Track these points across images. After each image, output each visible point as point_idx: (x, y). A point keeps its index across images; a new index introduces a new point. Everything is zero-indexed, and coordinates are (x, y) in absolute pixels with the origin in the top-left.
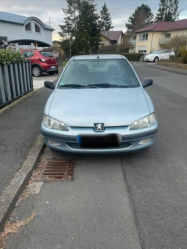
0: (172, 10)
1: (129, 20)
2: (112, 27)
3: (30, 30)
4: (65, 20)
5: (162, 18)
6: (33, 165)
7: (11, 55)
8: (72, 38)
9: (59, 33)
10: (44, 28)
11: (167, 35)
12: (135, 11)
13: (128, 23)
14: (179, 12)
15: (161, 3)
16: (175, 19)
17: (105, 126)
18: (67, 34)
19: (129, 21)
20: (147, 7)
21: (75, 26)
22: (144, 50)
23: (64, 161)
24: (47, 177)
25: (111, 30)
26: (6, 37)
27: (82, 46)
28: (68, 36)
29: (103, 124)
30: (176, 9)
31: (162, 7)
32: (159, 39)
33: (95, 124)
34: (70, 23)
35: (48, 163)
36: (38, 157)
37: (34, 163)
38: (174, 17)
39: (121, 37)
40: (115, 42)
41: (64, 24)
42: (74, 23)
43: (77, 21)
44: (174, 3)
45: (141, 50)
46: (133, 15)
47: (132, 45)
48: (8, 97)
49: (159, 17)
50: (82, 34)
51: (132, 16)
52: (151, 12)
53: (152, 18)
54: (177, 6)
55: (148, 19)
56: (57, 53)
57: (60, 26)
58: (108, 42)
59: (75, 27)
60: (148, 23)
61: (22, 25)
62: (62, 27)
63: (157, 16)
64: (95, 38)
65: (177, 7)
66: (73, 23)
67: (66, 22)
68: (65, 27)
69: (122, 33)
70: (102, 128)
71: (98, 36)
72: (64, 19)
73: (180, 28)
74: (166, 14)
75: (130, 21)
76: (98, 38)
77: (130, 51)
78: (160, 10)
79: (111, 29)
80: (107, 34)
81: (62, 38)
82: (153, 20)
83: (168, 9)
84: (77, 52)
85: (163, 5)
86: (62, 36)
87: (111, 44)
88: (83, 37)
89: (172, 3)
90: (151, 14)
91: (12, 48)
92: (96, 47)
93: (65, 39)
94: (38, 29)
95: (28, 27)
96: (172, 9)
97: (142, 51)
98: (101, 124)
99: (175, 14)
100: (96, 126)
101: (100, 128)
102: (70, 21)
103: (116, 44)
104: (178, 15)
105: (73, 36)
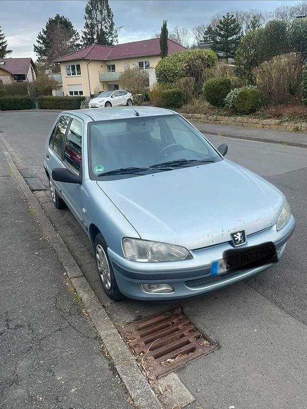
0: (106, 28)
1: (38, 39)
2: (9, 52)
5: (93, 39)
11: (109, 67)
12: (47, 26)
13: (37, 45)
14: (116, 31)
15: (87, 16)
16: (112, 41)
17: (247, 233)
19: (39, 42)
20: (66, 20)
22: (78, 90)
24: (168, 360)
25: (7, 56)
30: (111, 27)
31: (89, 22)
32: (99, 74)
33: (232, 235)
38: (111, 39)
39: (32, 70)
40: (22, 77)
44: (106, 17)
45: (74, 90)
46: (45, 32)
47: (57, 83)
49: (88, 37)
51: (42, 34)
52: (74, 29)
53: (76, 39)
54: (112, 22)
55: (71, 40)
58: (9, 77)
60: (71, 47)
63: (84, 36)
65: (112, 24)
69: (32, 62)
73: (128, 57)
74: (98, 32)
75: (41, 42)
77: (54, 93)
78: (87, 26)
79: (7, 54)
80: (3, 63)
82: (78, 42)
83: (100, 25)
85: (91, 18)
87: (16, 81)
89: (104, 16)
90: (74, 32)
96: (105, 26)
97: (76, 93)
98: (240, 232)
99: (111, 34)
100: (234, 238)
103: (24, 81)
104: (117, 36)
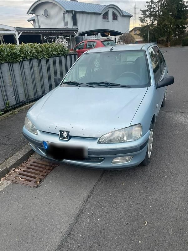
3: (107, 19)
4: (148, 4)
6: (14, 162)
7: (50, 49)
8: (153, 22)
9: (140, 18)
10: (122, 15)
17: (70, 134)
18: (149, 19)
21: (159, 9)
23: (48, 164)
24: (20, 178)
26: (78, 29)
27: (164, 31)
28: (149, 21)
29: (68, 132)
34: (152, 7)
35: (33, 162)
36: (26, 154)
37: (17, 160)
41: (146, 8)
42: (158, 6)
43: (161, 3)
48: (45, 89)
50: (165, 17)
56: (121, 41)
57: (141, 11)
59: (158, 11)
61: (100, 14)
62: (144, 12)
64: (180, 20)
66: (156, 6)
67: (148, 6)
68: (147, 11)
70: (67, 137)
71: (184, 18)
72: (147, 2)
76: (183, 21)
81: (142, 24)
84: (157, 38)
86: (142, 22)
88: (166, 21)
91: (59, 41)
92: (180, 30)
93: (146, 24)
94: (115, 17)
95: (105, 16)
98: (66, 132)
101: (65, 136)
102: (153, 5)
105: (155, 20)
